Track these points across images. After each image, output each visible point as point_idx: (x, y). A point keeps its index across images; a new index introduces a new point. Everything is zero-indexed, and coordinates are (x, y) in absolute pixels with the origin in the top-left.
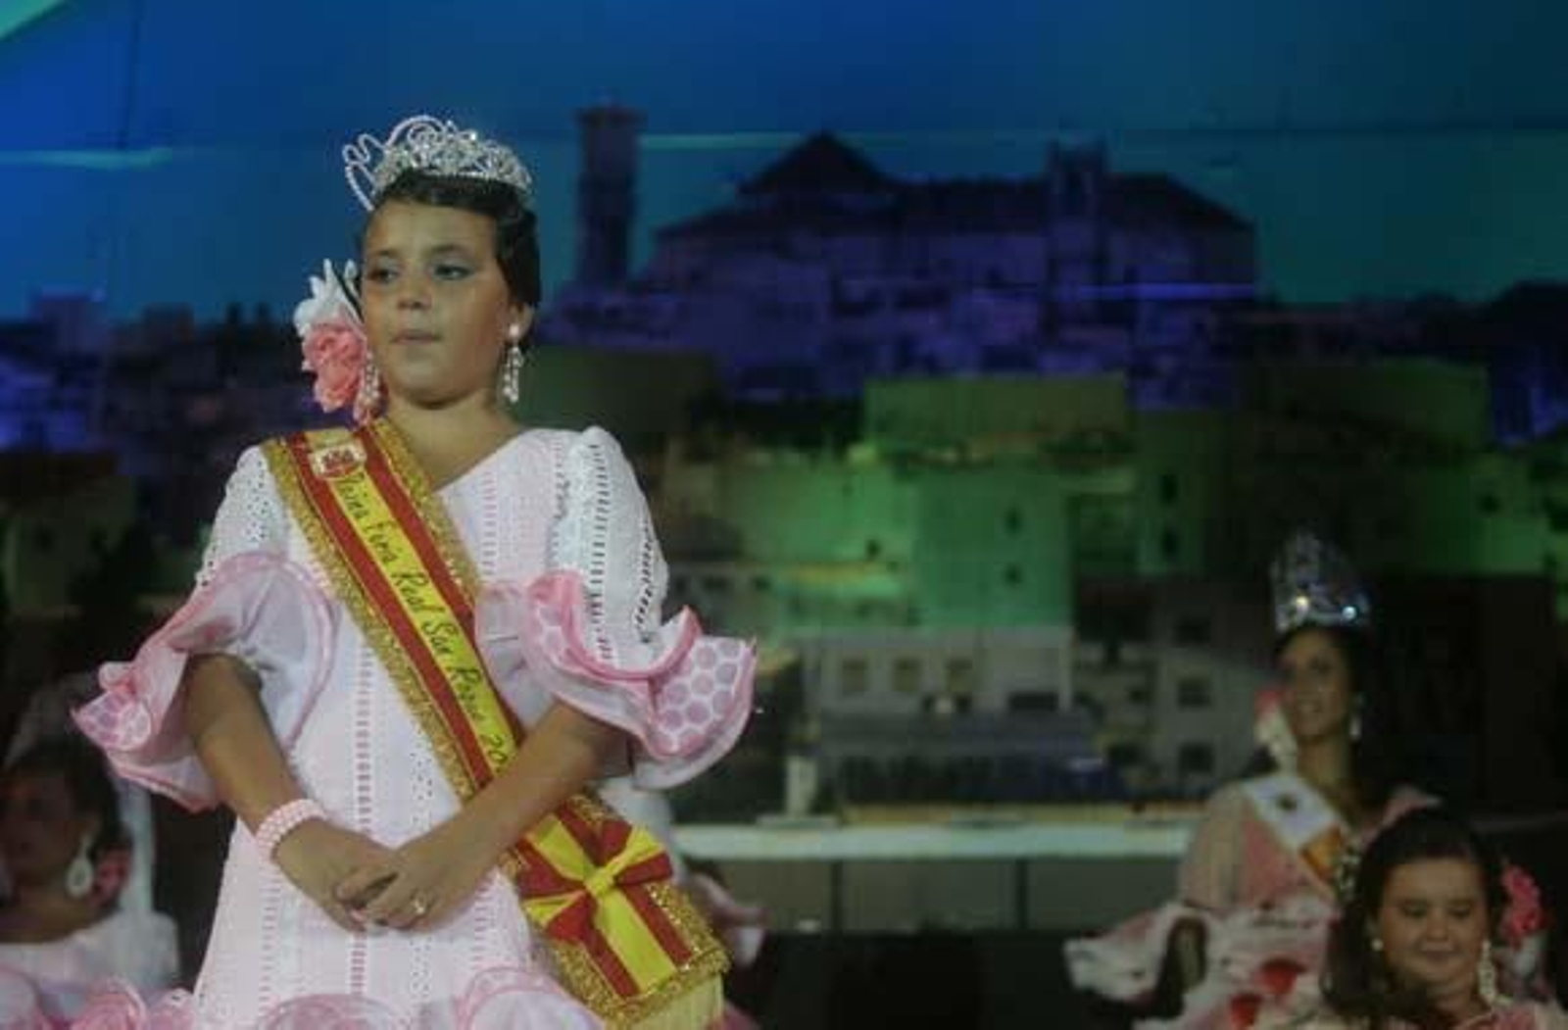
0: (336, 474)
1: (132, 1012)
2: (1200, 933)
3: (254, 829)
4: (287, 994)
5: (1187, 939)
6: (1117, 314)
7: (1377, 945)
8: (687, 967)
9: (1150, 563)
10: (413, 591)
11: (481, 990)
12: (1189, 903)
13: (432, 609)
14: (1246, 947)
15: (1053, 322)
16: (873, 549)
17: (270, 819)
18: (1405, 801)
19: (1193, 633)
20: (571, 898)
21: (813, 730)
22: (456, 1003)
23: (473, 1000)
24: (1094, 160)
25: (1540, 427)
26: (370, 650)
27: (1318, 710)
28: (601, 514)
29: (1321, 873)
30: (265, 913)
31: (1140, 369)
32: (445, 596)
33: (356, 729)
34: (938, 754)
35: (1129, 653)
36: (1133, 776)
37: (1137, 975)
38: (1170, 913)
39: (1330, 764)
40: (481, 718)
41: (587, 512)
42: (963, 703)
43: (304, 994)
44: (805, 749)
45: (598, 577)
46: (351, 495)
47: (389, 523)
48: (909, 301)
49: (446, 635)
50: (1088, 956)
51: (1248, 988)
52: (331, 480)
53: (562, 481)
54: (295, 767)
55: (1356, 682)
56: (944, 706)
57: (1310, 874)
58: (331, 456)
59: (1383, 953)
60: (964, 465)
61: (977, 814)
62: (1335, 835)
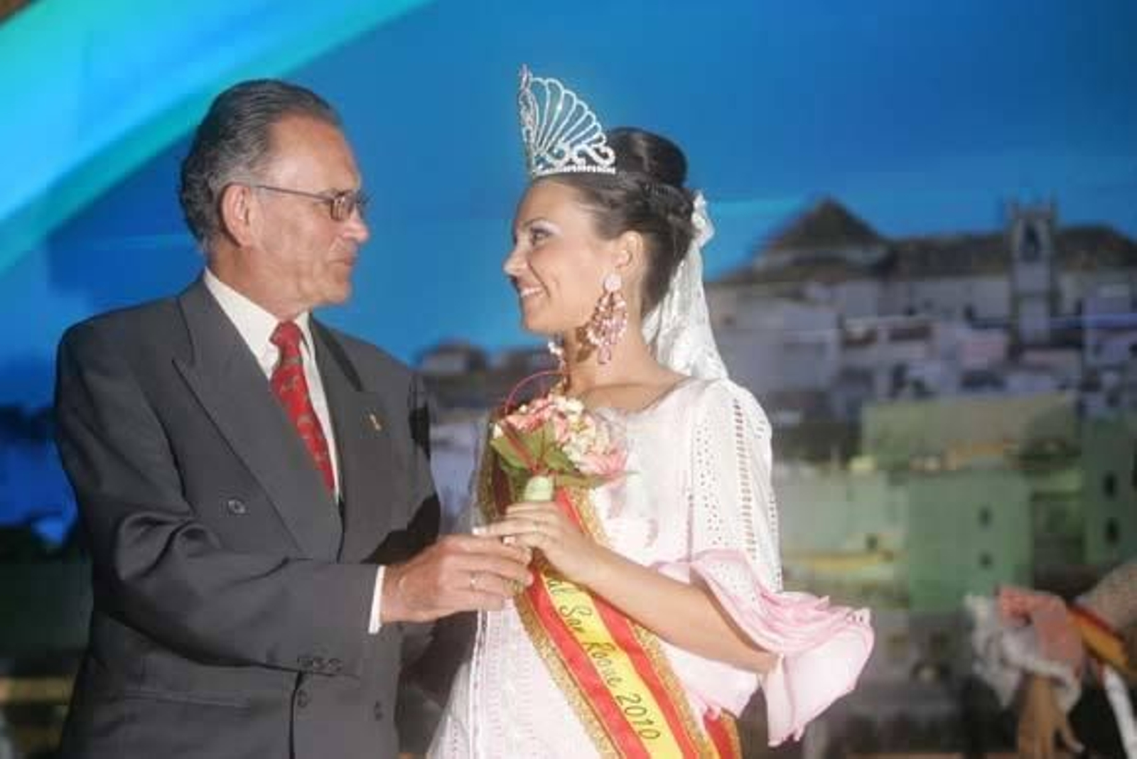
15: (1017, 349)
16: (872, 543)
31: (1088, 385)
42: (945, 669)
60: (943, 472)
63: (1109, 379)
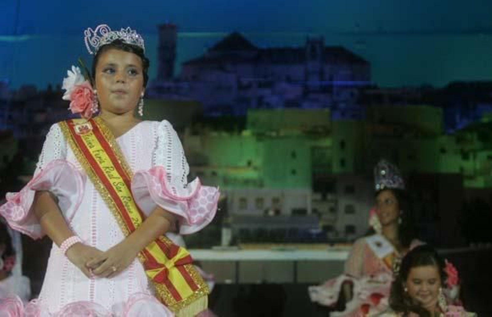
0: (83, 133)
1: (19, 305)
2: (351, 285)
3: (59, 246)
4: (70, 301)
5: (347, 287)
6: (326, 90)
7: (406, 290)
8: (197, 292)
9: (336, 169)
10: (110, 172)
11: (132, 300)
12: (348, 275)
13: (116, 178)
14: (365, 289)
15: (307, 93)
16: (249, 163)
17: (65, 242)
18: (415, 244)
19: (350, 190)
20: (161, 269)
21: (230, 220)
22: (124, 304)
23: (130, 303)
24: (320, 42)
25: (460, 127)
26: (96, 191)
27: (388, 215)
28: (169, 148)
29: (389, 267)
30: (62, 274)
31: (334, 107)
32: (119, 173)
33: (92, 215)
34: (270, 227)
35: (329, 197)
36: (330, 235)
37: (331, 297)
38: (341, 279)
39: (392, 232)
40: (132, 212)
41: (165, 147)
42: (277, 212)
43: (76, 301)
44: (228, 226)
45: (169, 168)
46: (88, 140)
47: (101, 150)
48: (261, 86)
49: (121, 186)
50: (316, 292)
51: (367, 302)
52: (81, 135)
53: (156, 137)
54: (72, 228)
55: (400, 207)
56: (271, 213)
57: (386, 267)
58: (81, 127)
59: (407, 293)
60: (278, 137)
61: (281, 246)
62: (393, 255)
63: (342, 106)
